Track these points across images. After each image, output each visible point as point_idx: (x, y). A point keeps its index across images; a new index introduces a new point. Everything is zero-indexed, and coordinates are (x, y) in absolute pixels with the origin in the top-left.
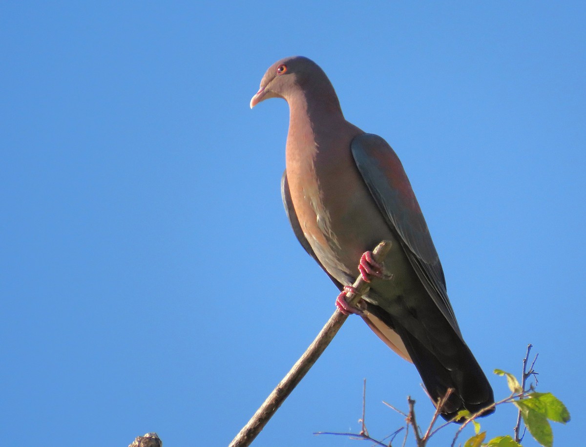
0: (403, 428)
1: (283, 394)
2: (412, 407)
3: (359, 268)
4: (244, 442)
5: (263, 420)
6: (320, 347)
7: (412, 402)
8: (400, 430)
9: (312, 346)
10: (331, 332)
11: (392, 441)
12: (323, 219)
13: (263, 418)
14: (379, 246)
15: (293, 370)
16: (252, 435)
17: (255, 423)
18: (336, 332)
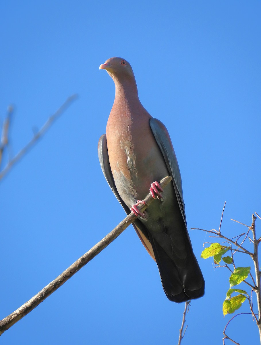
0: (245, 234)
1: (85, 261)
2: (254, 221)
3: (150, 190)
4: (51, 290)
5: (67, 277)
6: (116, 235)
7: (255, 218)
8: (243, 234)
9: (110, 234)
10: (124, 227)
11: (238, 239)
12: (131, 160)
13: (68, 276)
14: (164, 179)
15: (94, 247)
16: (57, 286)
17: (62, 278)
18: (127, 226)
